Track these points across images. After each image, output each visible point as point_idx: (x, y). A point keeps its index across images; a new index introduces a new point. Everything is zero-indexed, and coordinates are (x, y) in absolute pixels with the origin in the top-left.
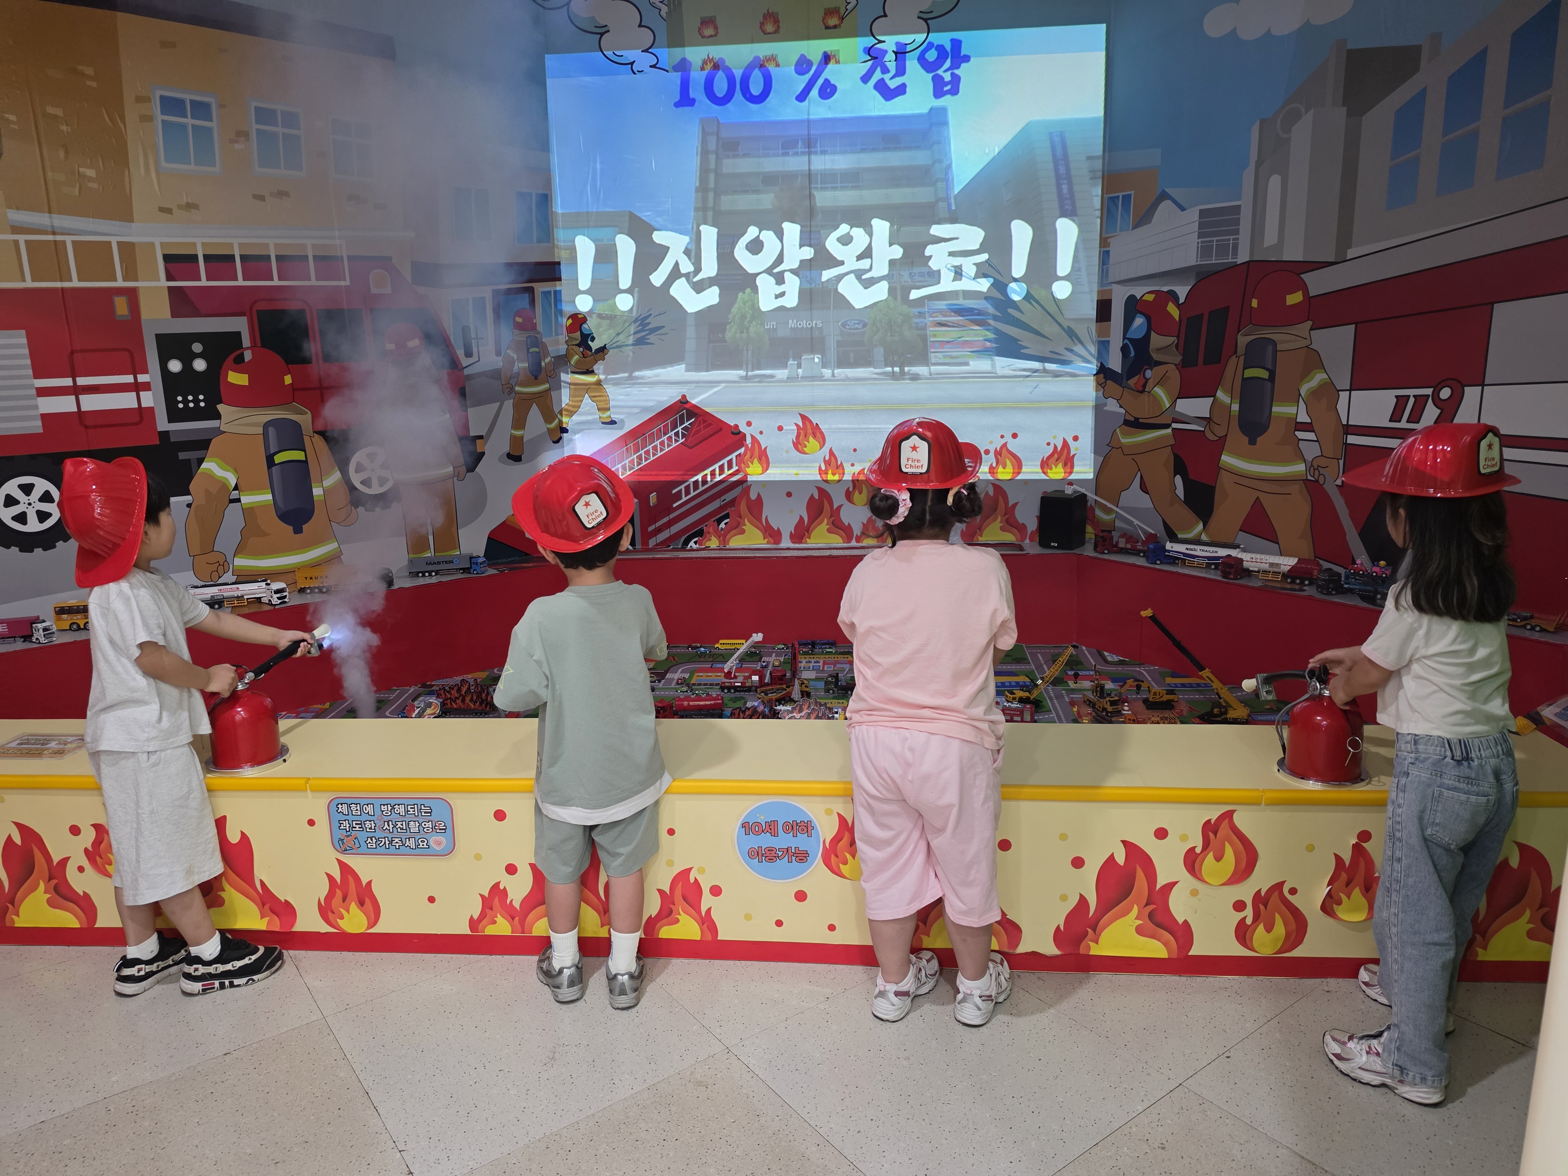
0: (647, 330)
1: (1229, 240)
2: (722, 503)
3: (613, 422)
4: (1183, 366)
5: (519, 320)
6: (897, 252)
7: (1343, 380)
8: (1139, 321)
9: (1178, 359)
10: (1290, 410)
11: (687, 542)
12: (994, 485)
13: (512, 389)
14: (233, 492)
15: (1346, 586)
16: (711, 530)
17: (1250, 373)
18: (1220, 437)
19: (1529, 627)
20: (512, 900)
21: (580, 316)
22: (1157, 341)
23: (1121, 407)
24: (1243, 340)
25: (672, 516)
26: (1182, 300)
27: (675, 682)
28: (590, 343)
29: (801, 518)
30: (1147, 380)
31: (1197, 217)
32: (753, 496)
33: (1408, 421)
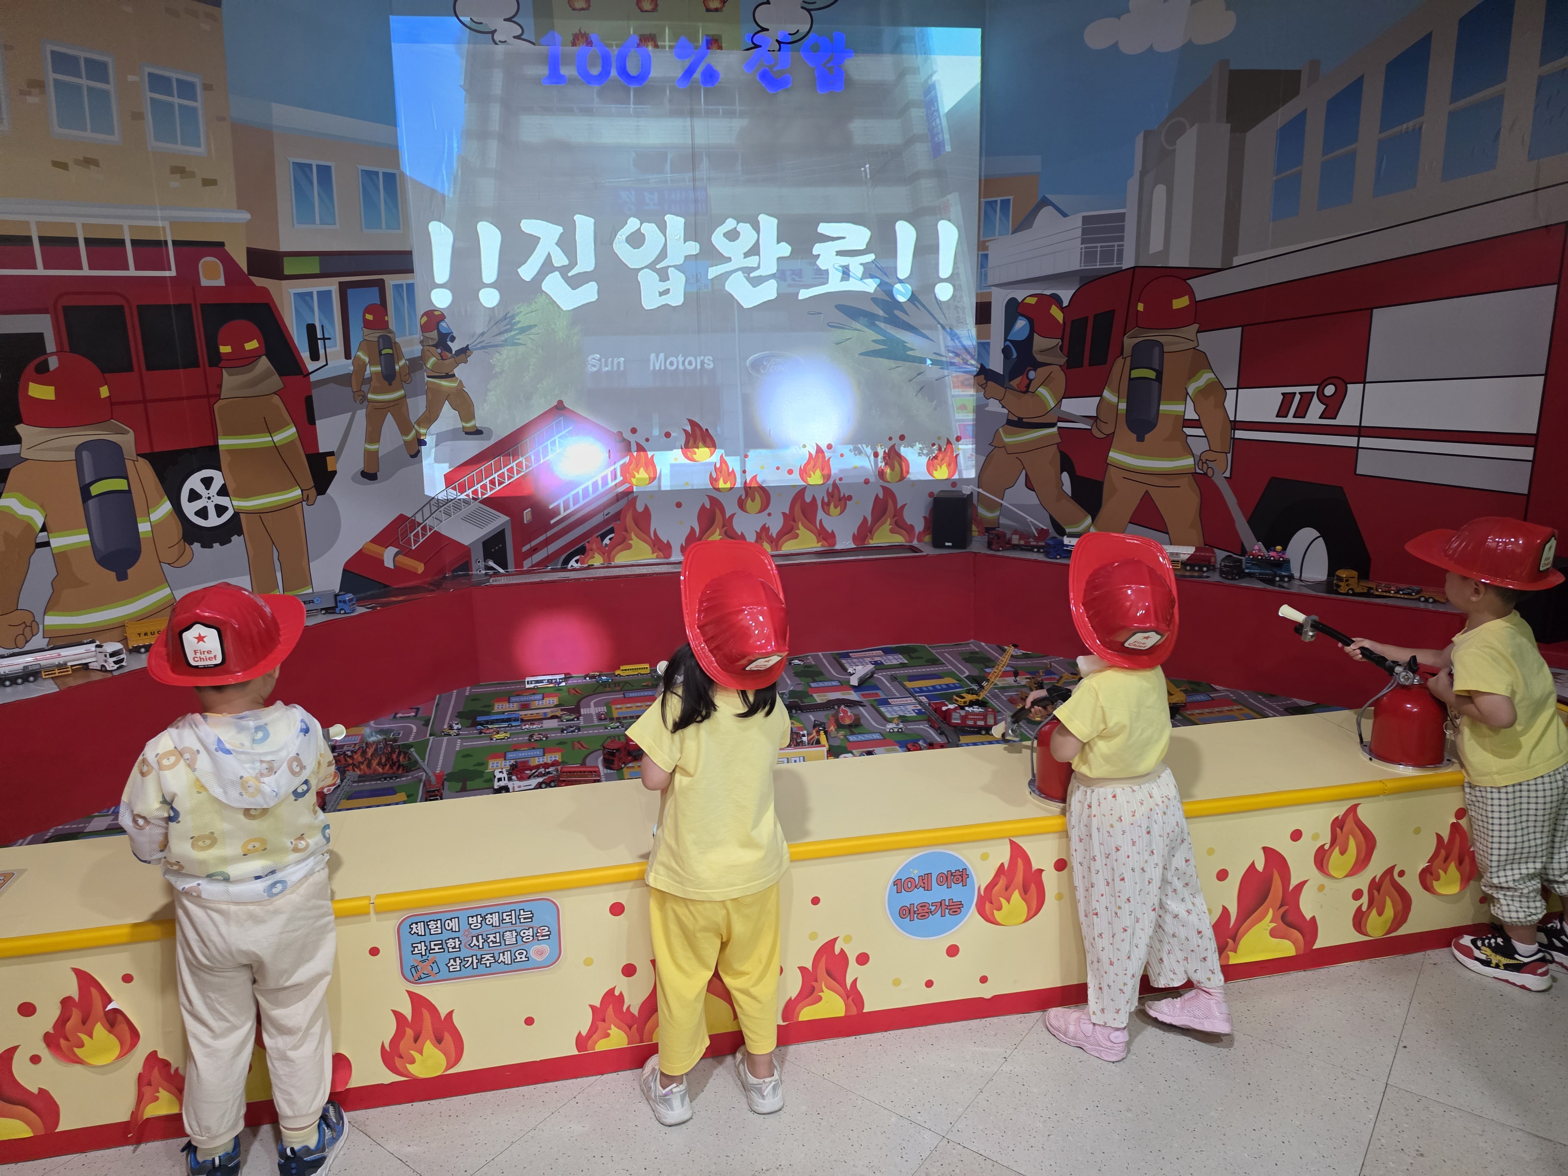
0: (516, 330)
1: (1113, 246)
2: (606, 517)
3: (478, 432)
4: (1068, 367)
5: (369, 317)
6: (785, 249)
7: (1230, 380)
8: (1021, 323)
9: (1063, 360)
10: (1178, 408)
11: (567, 561)
12: (883, 487)
13: (365, 397)
14: (41, 534)
15: (1247, 571)
16: (594, 546)
17: (1136, 373)
18: (1108, 435)
19: (1423, 599)
20: (628, 1008)
21: (436, 313)
22: (1040, 343)
23: (1003, 407)
24: (1129, 342)
25: (549, 534)
26: (1065, 304)
27: (595, 718)
28: (449, 343)
29: (692, 529)
30: (1031, 381)
31: (1079, 223)
32: (640, 508)
33: (1294, 417)
